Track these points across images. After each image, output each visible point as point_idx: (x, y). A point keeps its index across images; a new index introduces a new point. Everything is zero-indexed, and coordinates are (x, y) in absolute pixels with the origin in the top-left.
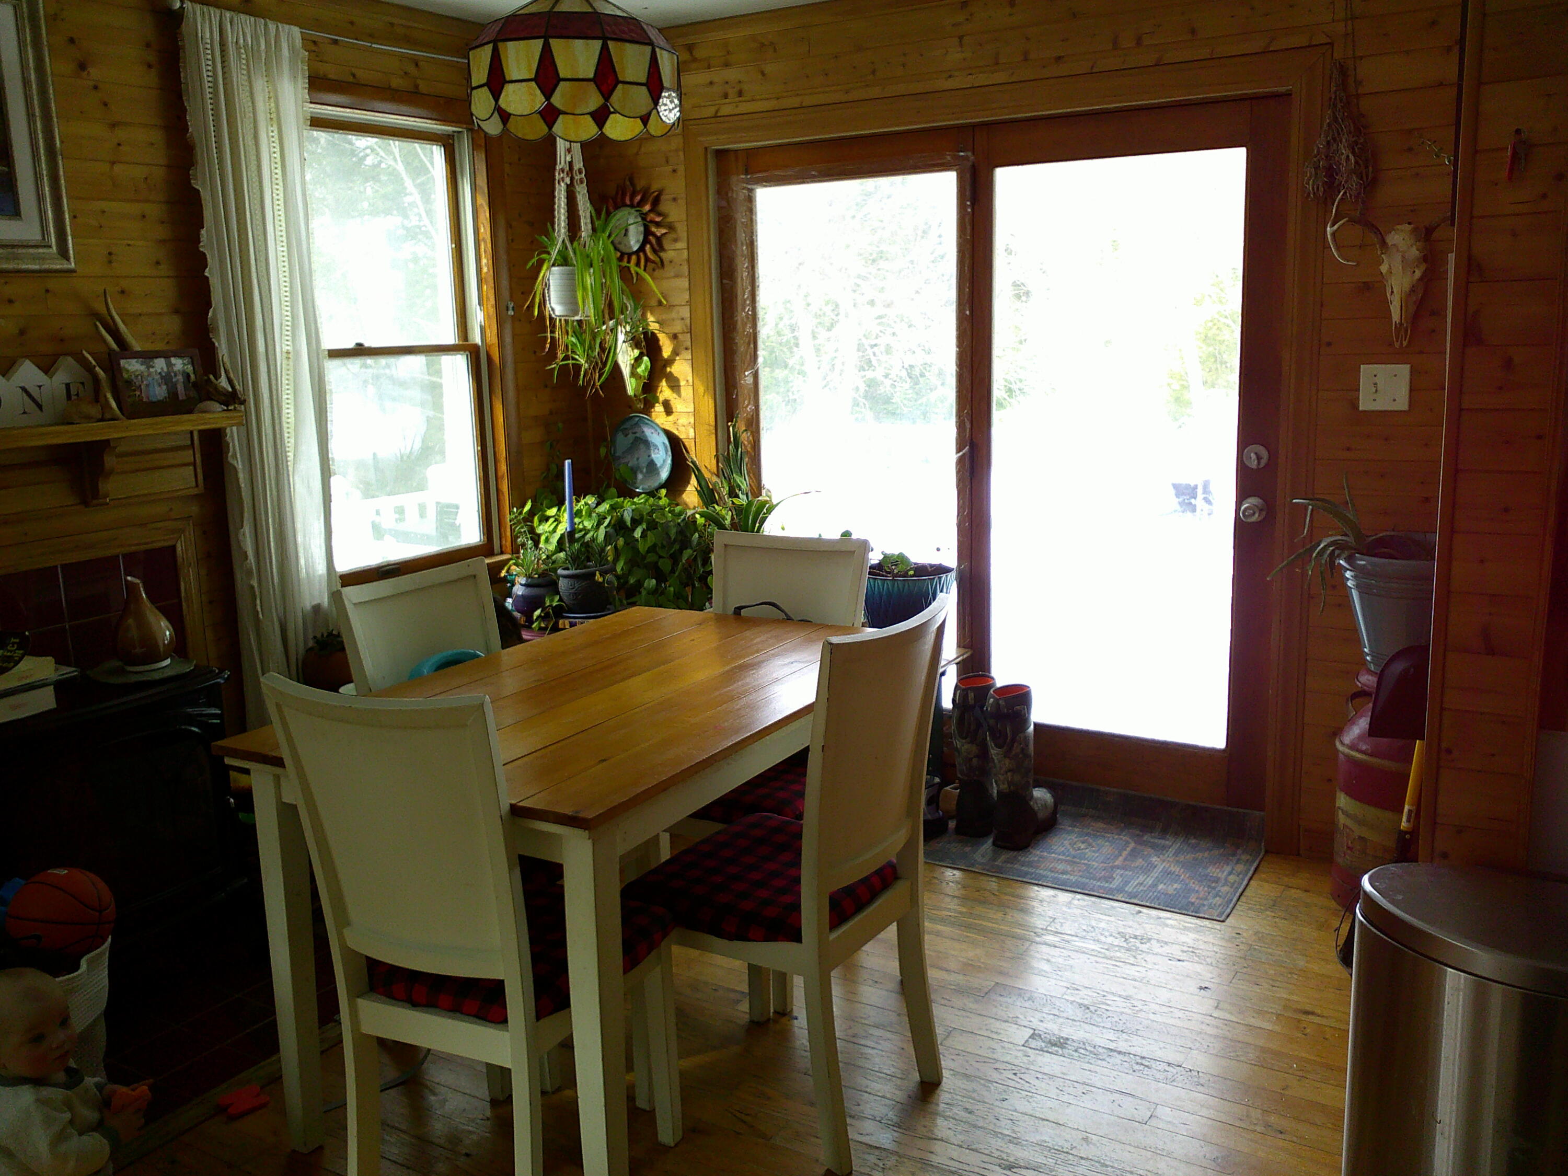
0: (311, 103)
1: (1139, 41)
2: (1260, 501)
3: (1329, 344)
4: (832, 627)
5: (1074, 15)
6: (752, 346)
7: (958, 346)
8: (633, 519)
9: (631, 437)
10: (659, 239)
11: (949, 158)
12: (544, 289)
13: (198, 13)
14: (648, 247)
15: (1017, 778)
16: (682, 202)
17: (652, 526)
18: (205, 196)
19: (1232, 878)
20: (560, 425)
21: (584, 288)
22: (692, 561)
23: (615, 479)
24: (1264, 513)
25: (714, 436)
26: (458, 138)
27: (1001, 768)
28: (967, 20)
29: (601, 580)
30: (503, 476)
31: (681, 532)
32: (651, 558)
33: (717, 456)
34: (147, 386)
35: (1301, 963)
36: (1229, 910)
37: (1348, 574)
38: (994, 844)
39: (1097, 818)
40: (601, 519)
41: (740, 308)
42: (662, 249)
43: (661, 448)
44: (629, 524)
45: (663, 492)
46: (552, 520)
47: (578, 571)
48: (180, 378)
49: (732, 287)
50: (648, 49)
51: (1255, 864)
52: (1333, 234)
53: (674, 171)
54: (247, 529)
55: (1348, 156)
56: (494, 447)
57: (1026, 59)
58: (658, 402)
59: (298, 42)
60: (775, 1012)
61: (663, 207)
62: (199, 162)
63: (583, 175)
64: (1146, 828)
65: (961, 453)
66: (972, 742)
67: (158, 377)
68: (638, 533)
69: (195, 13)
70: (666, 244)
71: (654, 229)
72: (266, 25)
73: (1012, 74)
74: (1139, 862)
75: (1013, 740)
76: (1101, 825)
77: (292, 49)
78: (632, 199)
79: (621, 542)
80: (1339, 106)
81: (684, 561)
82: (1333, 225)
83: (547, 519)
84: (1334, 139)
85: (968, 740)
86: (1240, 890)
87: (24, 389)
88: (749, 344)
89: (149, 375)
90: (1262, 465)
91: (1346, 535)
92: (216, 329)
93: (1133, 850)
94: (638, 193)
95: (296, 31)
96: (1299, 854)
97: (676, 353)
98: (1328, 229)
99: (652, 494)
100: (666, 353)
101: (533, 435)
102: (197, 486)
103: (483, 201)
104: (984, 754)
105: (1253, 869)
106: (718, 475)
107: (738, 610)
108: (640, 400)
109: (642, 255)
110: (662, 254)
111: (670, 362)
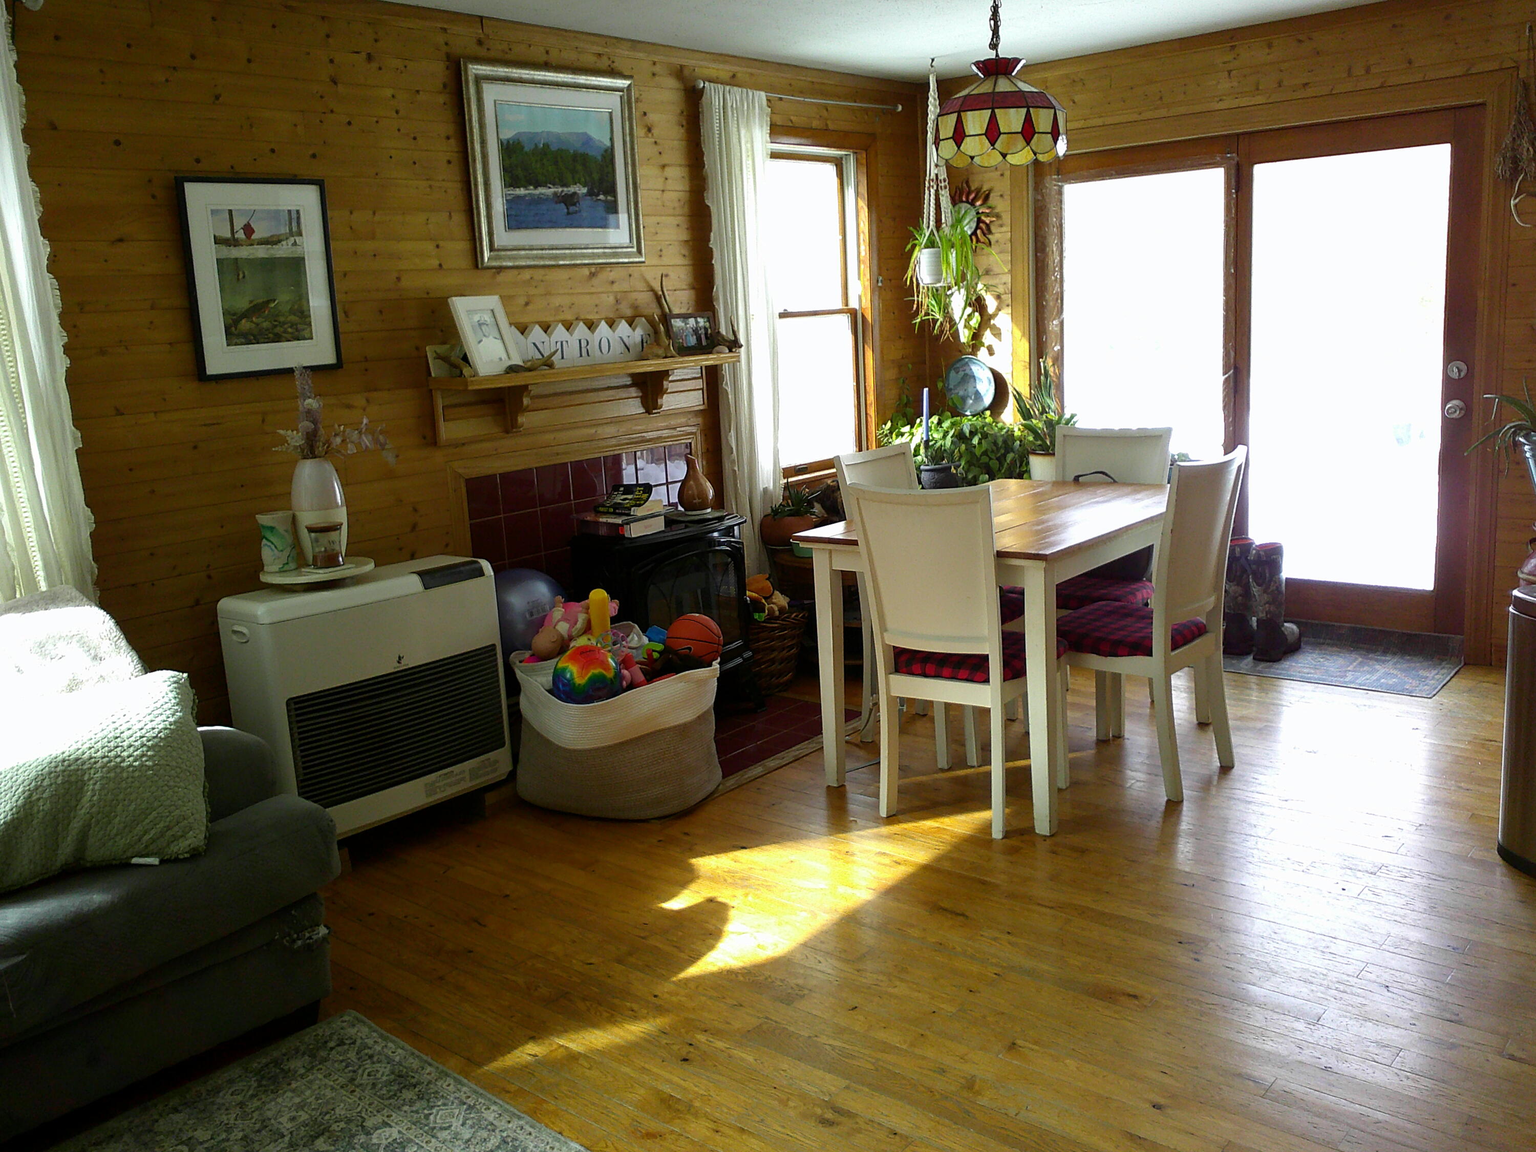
0: (772, 142)
1: (1368, 71)
2: (1462, 403)
3: (1514, 285)
4: (1148, 485)
5: (1318, 53)
6: (1059, 301)
7: (1224, 296)
8: (971, 432)
9: (961, 373)
10: (988, 226)
11: (1218, 158)
12: (915, 266)
13: (712, 88)
14: (979, 232)
15: (1272, 608)
16: (1007, 197)
17: (985, 436)
18: (713, 209)
19: (1437, 677)
20: (910, 366)
21: (948, 263)
22: (1014, 461)
23: (949, 405)
24: (1463, 412)
25: (1028, 370)
26: (846, 159)
27: (1260, 601)
28: (1235, 58)
29: (955, 472)
30: (871, 404)
31: (1005, 442)
32: (985, 459)
33: (1030, 385)
34: (686, 336)
35: (1489, 718)
36: (1434, 693)
37: (1526, 448)
38: (1254, 659)
39: (1333, 645)
40: (946, 434)
41: (1051, 273)
42: (990, 232)
43: (986, 382)
44: (968, 434)
45: (988, 413)
46: (906, 435)
47: (937, 466)
48: (703, 331)
49: (1044, 258)
50: (1053, 110)
51: (1458, 668)
52: (1516, 205)
53: (1002, 175)
54: (733, 433)
55: (1528, 149)
56: (865, 383)
57: (1280, 86)
58: (984, 346)
59: (765, 102)
60: (1113, 736)
61: (992, 201)
62: (710, 188)
63: (947, 183)
64: (1370, 651)
65: (1227, 376)
66: (1238, 585)
67: (691, 330)
68: (975, 441)
69: (710, 89)
70: (993, 229)
71: (983, 218)
72: (747, 93)
73: (1270, 97)
74: (1366, 668)
75: (1271, 581)
76: (1335, 649)
77: (761, 108)
78: (967, 198)
79: (963, 447)
80: (1522, 112)
81: (1008, 461)
82: (1515, 199)
83: (902, 435)
84: (1518, 136)
85: (1235, 583)
86: (1444, 683)
87: (621, 338)
88: (1057, 299)
89: (687, 328)
90: (1463, 374)
91: (1524, 420)
92: (718, 299)
93: (1361, 662)
94: (973, 192)
95: (763, 94)
96: (1491, 665)
97: (999, 309)
98: (1512, 202)
99: (981, 414)
100: (991, 309)
101: (892, 374)
102: (704, 404)
103: (863, 204)
104: (1247, 593)
105: (1454, 672)
106: (1030, 399)
107: (1077, 479)
108: (969, 346)
109: (974, 237)
110: (990, 237)
111: (994, 316)
